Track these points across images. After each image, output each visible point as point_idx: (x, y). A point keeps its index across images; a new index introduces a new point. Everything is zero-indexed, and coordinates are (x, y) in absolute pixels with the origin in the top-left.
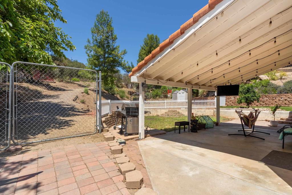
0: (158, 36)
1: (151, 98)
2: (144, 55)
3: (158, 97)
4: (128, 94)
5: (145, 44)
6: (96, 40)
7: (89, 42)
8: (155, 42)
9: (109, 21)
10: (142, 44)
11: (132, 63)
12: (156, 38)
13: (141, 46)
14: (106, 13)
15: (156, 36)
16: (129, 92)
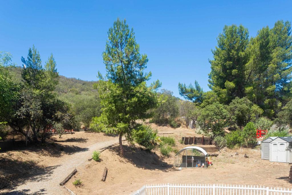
0: (245, 27)
1: (225, 146)
2: (217, 65)
3: (237, 145)
4: (182, 143)
5: (220, 46)
6: (112, 70)
7: (100, 76)
8: (239, 39)
9: (128, 35)
10: (215, 47)
11: (196, 83)
12: (241, 31)
13: (212, 51)
14: (123, 23)
15: (241, 27)
16: (183, 138)
